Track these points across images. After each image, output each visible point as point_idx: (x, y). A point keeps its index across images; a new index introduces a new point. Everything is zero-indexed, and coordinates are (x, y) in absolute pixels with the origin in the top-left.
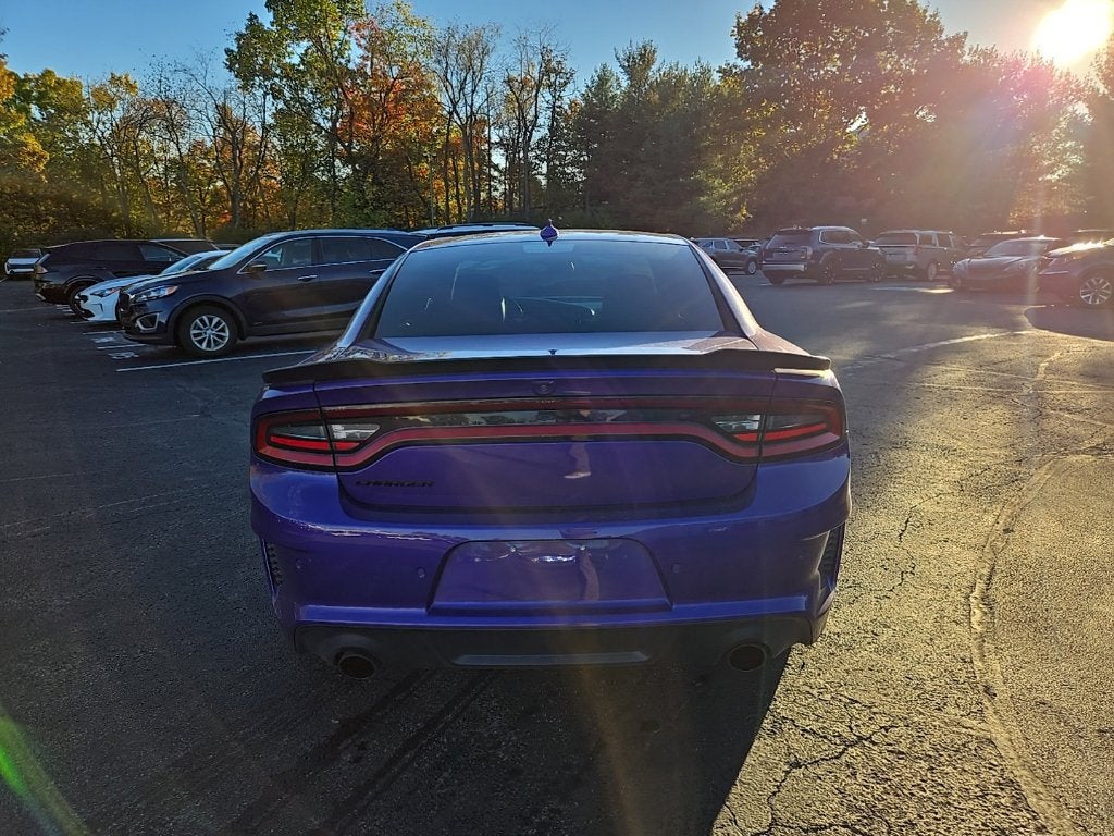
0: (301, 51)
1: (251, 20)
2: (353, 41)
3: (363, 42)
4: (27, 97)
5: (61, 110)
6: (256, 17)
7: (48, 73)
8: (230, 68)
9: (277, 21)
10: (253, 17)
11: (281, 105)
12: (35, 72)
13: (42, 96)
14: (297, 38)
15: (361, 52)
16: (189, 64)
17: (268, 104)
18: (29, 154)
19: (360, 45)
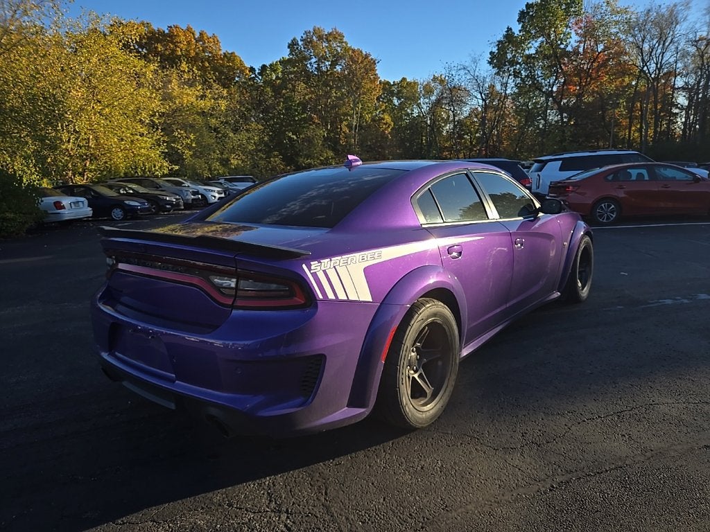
0: (537, 45)
1: (507, 31)
2: (573, 32)
3: (579, 31)
4: (392, 93)
5: (407, 98)
6: (511, 29)
7: (404, 79)
8: (490, 63)
9: (523, 29)
10: (509, 29)
11: (519, 80)
12: (398, 80)
13: (399, 92)
14: (535, 37)
15: (578, 38)
16: (467, 64)
17: (510, 81)
18: (384, 124)
19: (577, 34)
